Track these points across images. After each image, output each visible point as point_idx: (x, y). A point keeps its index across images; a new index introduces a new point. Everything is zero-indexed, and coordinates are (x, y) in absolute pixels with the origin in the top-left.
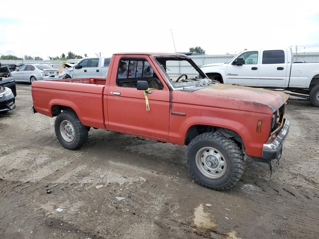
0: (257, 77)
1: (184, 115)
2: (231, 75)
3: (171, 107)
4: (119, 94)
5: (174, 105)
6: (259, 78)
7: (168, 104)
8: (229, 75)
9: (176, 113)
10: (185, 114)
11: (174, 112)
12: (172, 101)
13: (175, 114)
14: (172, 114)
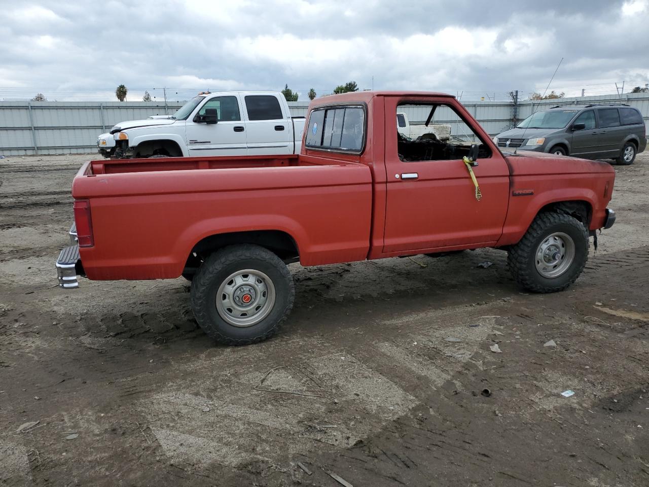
0: (245, 145)
1: (532, 194)
2: (196, 142)
3: (511, 184)
4: (415, 175)
5: (517, 179)
6: (249, 146)
7: (507, 180)
8: (192, 143)
9: (521, 192)
10: (533, 191)
11: (517, 192)
12: (514, 174)
13: (519, 195)
14: (514, 195)
